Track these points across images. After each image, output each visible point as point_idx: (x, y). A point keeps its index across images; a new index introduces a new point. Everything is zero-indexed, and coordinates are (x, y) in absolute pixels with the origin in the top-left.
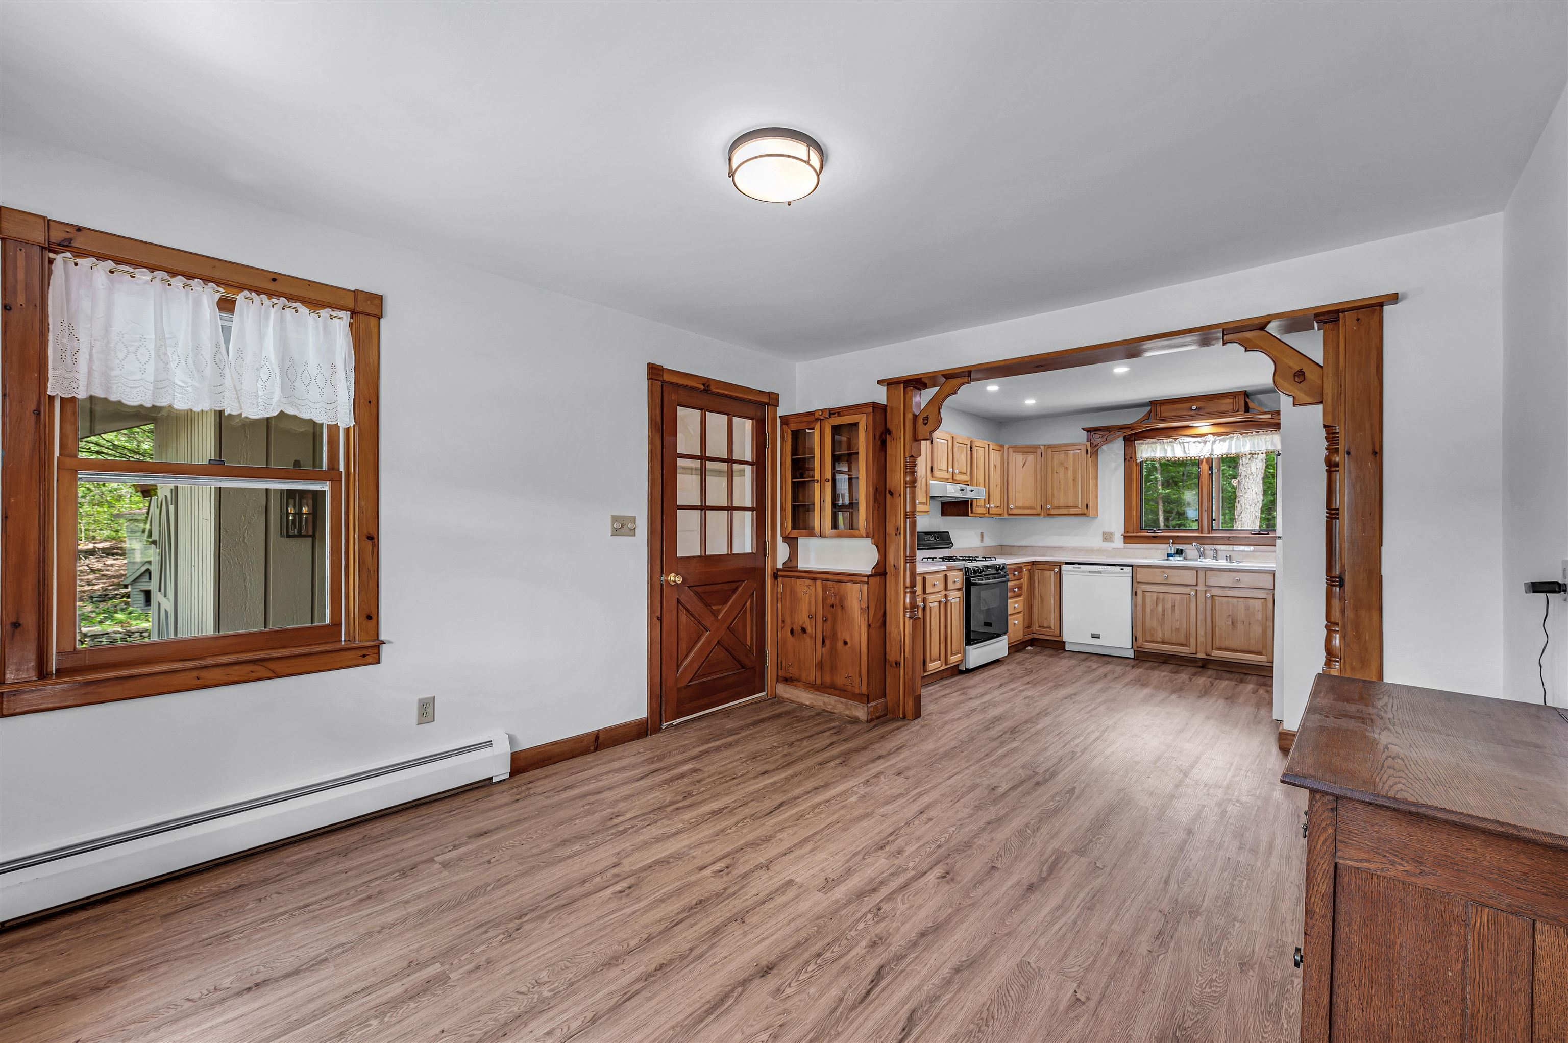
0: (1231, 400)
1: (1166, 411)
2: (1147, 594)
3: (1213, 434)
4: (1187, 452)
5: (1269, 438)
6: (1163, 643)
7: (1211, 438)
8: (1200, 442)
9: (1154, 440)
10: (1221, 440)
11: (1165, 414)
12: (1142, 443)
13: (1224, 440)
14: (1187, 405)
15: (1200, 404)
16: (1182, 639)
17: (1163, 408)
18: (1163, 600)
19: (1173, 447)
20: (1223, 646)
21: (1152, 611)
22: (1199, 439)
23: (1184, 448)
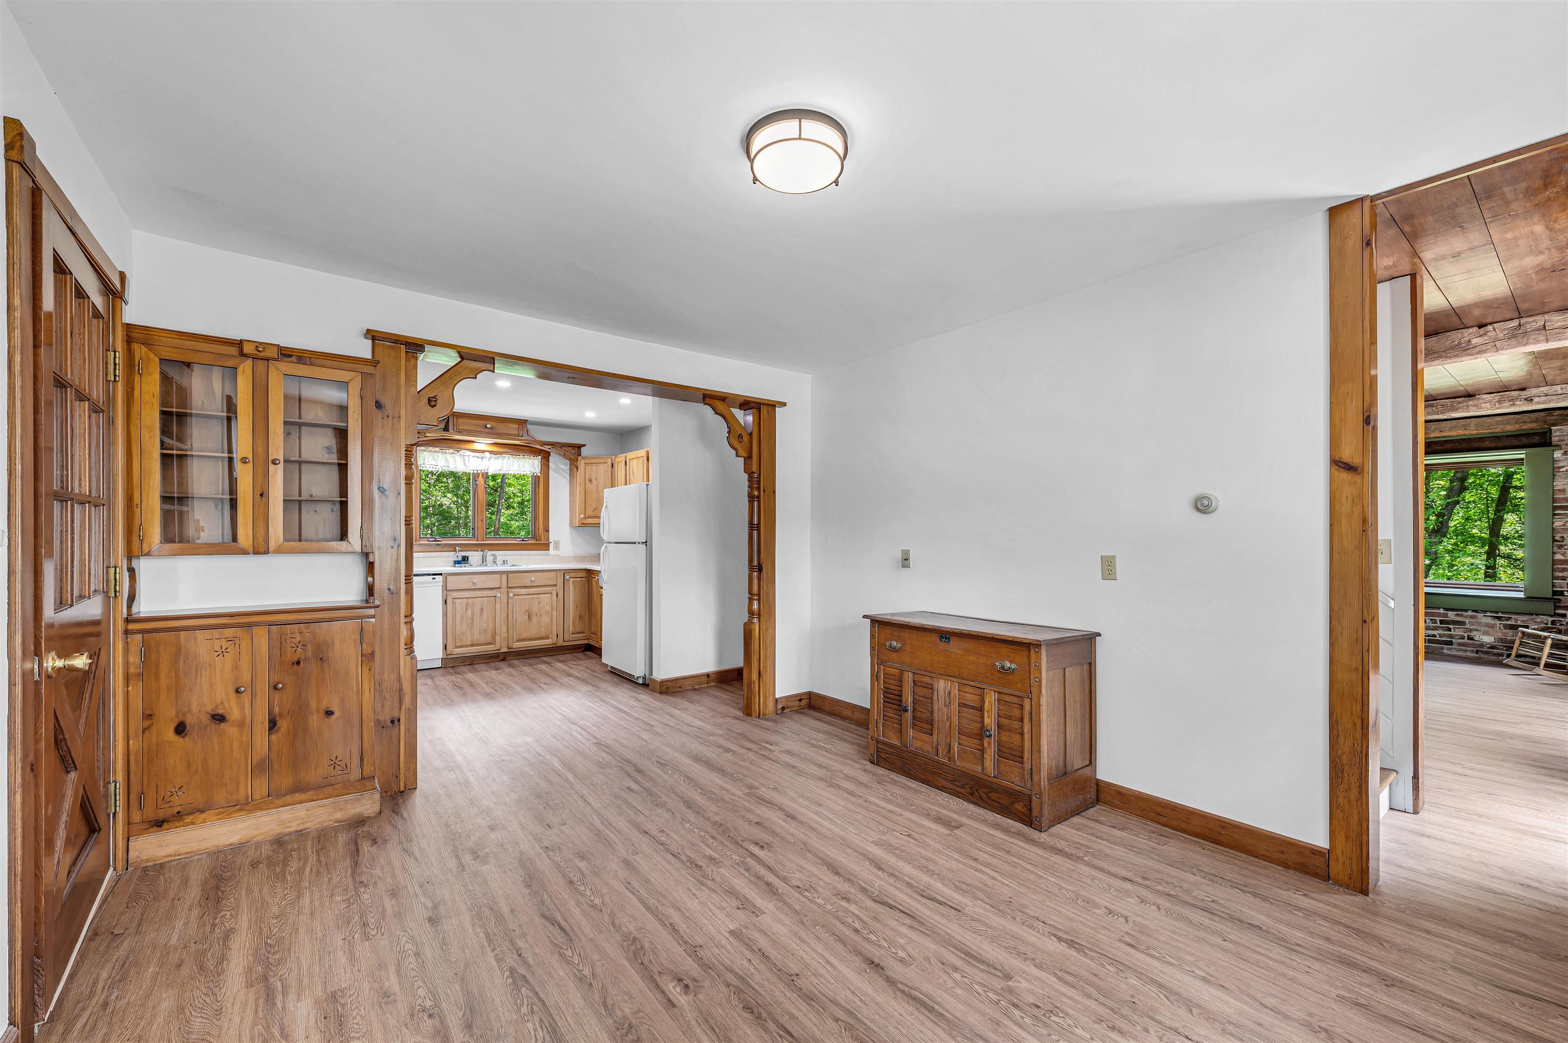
0: (517, 426)
1: (463, 424)
2: (458, 601)
3: (491, 452)
4: (468, 465)
5: (531, 461)
6: (472, 645)
7: (487, 454)
8: (478, 457)
9: (437, 449)
10: (495, 458)
11: (462, 427)
12: (424, 451)
13: (497, 458)
14: (483, 422)
15: (494, 424)
16: (489, 639)
17: (460, 420)
18: (473, 604)
19: (454, 458)
20: (522, 638)
21: (462, 617)
22: (478, 454)
23: (464, 460)
